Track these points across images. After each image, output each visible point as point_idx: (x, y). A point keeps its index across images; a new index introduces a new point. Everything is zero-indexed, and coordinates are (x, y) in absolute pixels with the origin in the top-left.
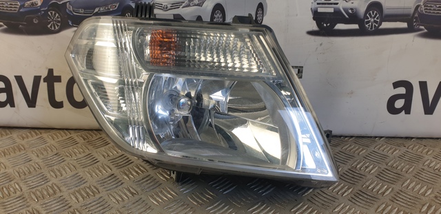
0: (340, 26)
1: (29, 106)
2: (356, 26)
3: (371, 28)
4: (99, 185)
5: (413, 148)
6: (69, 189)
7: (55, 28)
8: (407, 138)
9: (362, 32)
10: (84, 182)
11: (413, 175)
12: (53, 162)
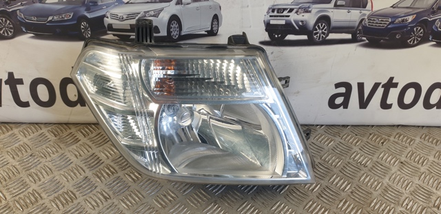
0: (290, 37)
2: (305, 37)
3: (319, 39)
4: (76, 190)
6: (48, 196)
7: (8, 34)
8: (343, 126)
9: (310, 42)
10: (61, 186)
11: (340, 169)
12: (30, 164)
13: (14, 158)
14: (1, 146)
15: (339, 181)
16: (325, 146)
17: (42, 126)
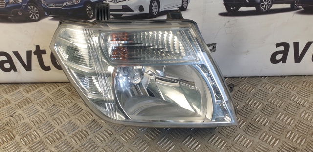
0: (242, 9)
1: (27, 71)
2: (254, 8)
3: (265, 9)
4: (87, 129)
5: (285, 85)
6: (68, 134)
7: (35, 18)
8: (281, 76)
9: (258, 12)
10: (77, 127)
11: (284, 108)
12: (54, 112)
13: (42, 107)
14: (32, 99)
15: (284, 117)
16: (270, 92)
17: (59, 84)
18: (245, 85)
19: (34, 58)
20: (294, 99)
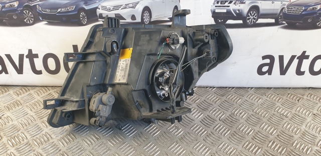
0: (230, 22)
1: (19, 73)
2: (241, 22)
3: (251, 23)
5: (271, 96)
7: (30, 22)
8: (268, 88)
9: (245, 25)
10: (65, 130)
11: (268, 119)
12: (43, 115)
13: (31, 110)
14: (22, 102)
15: (268, 127)
16: (255, 103)
17: (50, 88)
18: (232, 96)
19: (26, 62)
20: (278, 110)
